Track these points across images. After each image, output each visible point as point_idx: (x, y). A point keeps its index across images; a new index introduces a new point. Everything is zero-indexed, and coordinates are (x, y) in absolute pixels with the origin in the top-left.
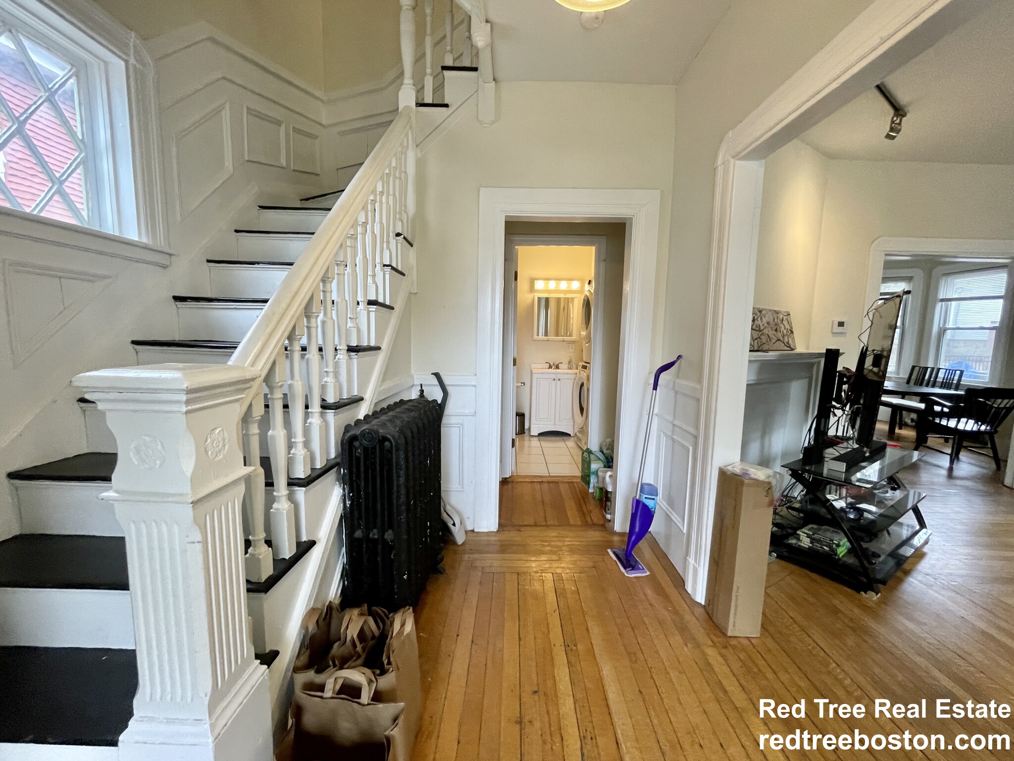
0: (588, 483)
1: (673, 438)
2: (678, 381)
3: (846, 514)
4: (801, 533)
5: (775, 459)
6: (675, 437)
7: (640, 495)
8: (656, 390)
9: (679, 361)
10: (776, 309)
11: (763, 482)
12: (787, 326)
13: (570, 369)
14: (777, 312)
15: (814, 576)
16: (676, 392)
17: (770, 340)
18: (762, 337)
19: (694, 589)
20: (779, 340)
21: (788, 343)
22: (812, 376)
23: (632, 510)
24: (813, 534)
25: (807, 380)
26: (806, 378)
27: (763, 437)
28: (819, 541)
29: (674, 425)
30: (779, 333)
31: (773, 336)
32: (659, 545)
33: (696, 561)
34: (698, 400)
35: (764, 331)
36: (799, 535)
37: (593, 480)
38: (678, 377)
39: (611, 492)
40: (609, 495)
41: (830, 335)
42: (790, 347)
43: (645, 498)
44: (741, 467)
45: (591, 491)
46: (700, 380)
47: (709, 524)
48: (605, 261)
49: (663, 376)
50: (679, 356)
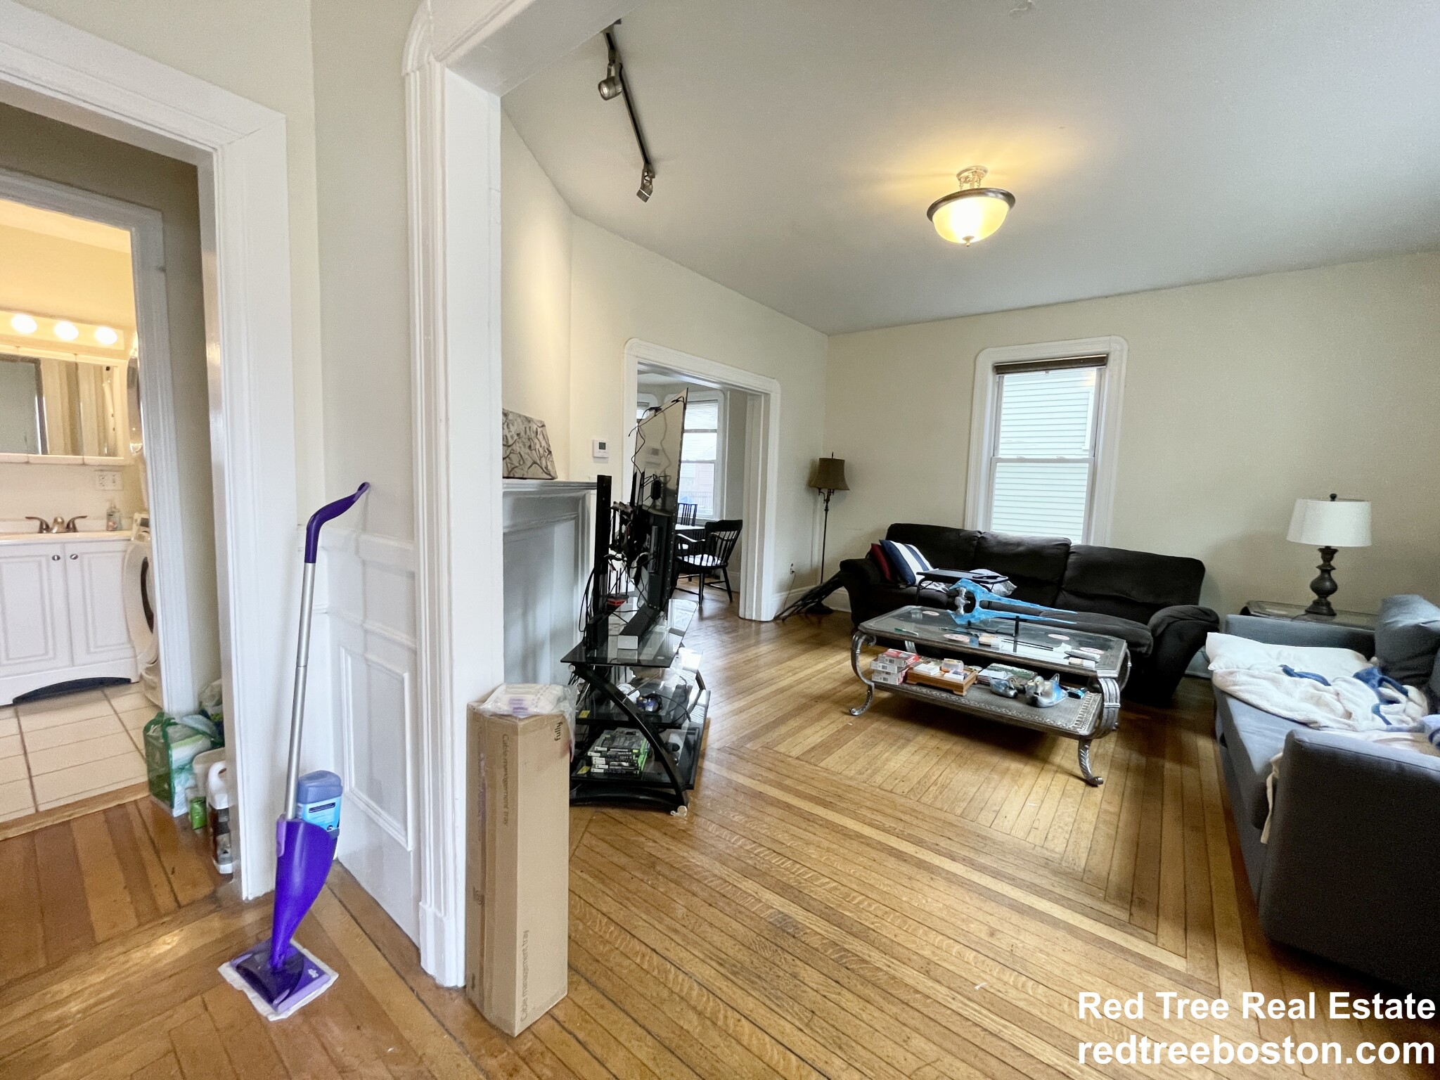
0: (168, 796)
1: (366, 660)
2: (364, 537)
3: (644, 708)
4: (593, 754)
5: (542, 644)
6: (370, 656)
7: (297, 809)
8: (314, 561)
9: (363, 496)
10: (527, 415)
11: (549, 717)
12: (544, 443)
13: (114, 530)
14: (529, 420)
15: (616, 813)
16: (364, 563)
17: (524, 462)
18: (511, 456)
19: (441, 964)
20: (535, 463)
21: (546, 468)
22: (578, 516)
23: (278, 851)
24: (608, 750)
25: (573, 522)
26: (572, 519)
27: (525, 614)
28: (615, 758)
29: (366, 631)
30: (534, 452)
31: (527, 456)
32: (359, 885)
33: (438, 907)
34: (412, 576)
35: (514, 447)
36: (590, 758)
37: (181, 786)
38: (364, 529)
39: (226, 810)
40: (222, 819)
41: (592, 459)
42: (550, 475)
43: (312, 810)
44: (509, 696)
45: (178, 811)
46: (411, 534)
47: (458, 824)
48: (163, 270)
49: (327, 529)
50: (363, 485)
